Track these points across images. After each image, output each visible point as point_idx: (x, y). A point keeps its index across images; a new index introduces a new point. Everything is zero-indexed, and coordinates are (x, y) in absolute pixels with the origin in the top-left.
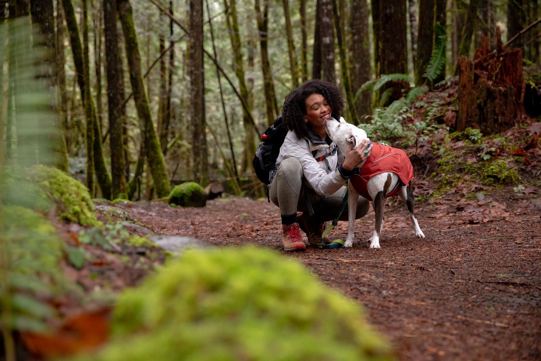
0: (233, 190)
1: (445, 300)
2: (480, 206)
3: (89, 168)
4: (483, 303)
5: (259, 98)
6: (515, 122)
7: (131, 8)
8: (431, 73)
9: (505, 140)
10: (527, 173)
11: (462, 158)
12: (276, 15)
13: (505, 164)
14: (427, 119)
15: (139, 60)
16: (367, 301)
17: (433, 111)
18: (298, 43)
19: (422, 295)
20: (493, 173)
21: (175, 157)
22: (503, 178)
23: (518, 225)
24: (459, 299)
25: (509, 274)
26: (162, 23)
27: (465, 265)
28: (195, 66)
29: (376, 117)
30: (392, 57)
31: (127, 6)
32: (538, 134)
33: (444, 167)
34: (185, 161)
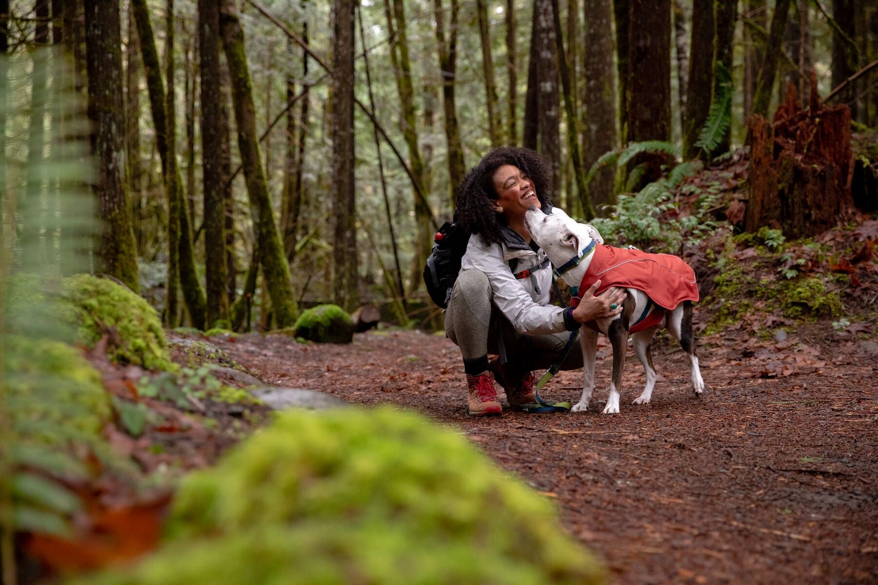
0: (397, 318)
1: (713, 496)
2: (779, 350)
3: (172, 279)
4: (775, 503)
5: (441, 176)
6: (837, 219)
7: (242, 31)
8: (708, 140)
9: (821, 248)
10: (854, 299)
11: (753, 274)
12: (469, 46)
13: (821, 285)
14: (699, 213)
15: (252, 113)
16: (590, 495)
17: (709, 200)
18: (502, 89)
19: (678, 487)
20: (801, 298)
21: (307, 265)
22: (817, 306)
23: (838, 382)
24: (737, 495)
25: (818, 458)
26: (291, 56)
27: (749, 442)
28: (339, 124)
29: (619, 208)
30: (647, 115)
31: (236, 29)
32: (874, 239)
33: (724, 288)
34: (322, 272)
